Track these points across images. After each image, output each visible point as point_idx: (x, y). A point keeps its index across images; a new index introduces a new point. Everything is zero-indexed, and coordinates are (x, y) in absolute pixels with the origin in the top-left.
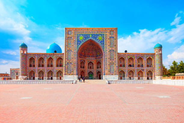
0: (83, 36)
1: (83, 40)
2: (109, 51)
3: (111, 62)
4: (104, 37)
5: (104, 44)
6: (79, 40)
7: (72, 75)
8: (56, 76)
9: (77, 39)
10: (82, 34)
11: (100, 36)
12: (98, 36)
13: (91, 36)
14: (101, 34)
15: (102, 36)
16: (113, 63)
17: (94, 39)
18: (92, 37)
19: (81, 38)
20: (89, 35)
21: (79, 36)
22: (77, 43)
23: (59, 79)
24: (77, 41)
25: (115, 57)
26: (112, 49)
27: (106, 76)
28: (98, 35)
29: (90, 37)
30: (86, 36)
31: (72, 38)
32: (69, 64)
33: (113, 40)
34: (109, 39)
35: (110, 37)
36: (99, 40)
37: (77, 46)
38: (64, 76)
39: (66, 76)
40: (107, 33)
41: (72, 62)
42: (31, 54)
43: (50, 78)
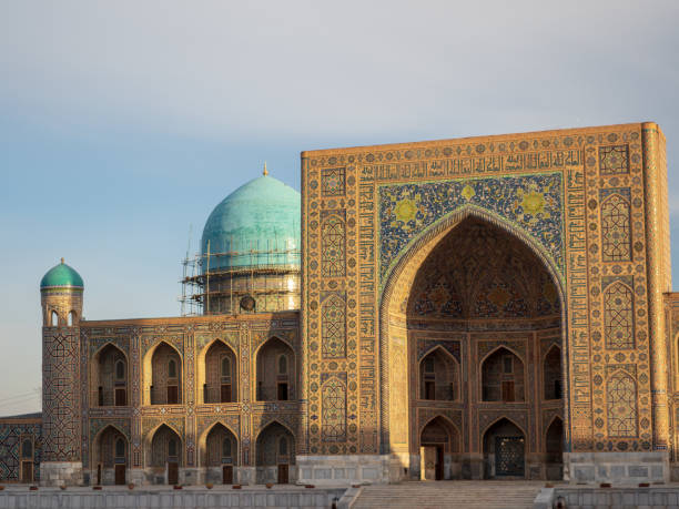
0: (418, 197)
1: (418, 222)
2: (598, 284)
3: (613, 361)
4: (556, 197)
5: (557, 239)
6: (393, 224)
7: (353, 451)
8: (253, 460)
9: (377, 221)
10: (409, 187)
11: (534, 185)
12: (520, 191)
13: (467, 193)
14: (538, 173)
15: (546, 190)
16: (627, 367)
17: (493, 215)
18: (476, 200)
19: (405, 211)
20: (459, 188)
21: (394, 199)
22: (377, 247)
23: (276, 476)
24: (377, 234)
25: (639, 328)
26: (617, 270)
27: (582, 460)
28: (515, 185)
29: (462, 201)
30: (436, 198)
31: (349, 217)
32: (331, 381)
33: (625, 211)
34: (593, 204)
35: (604, 192)
36: (527, 219)
37: (378, 263)
38: (300, 458)
39: (314, 458)
40: (579, 169)
41: (353, 366)
42: (101, 327)
43: (219, 470)
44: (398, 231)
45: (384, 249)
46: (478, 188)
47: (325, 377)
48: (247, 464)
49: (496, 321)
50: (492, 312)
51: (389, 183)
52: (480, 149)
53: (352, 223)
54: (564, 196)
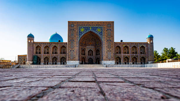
1: (84, 32)
2: (107, 40)
3: (108, 50)
5: (102, 35)
7: (75, 60)
9: (78, 31)
10: (83, 27)
11: (99, 28)
12: (97, 28)
13: (91, 28)
15: (101, 29)
16: (110, 51)
17: (94, 31)
19: (82, 30)
20: (89, 28)
21: (81, 28)
23: (63, 64)
24: (78, 33)
25: (112, 46)
26: (109, 39)
27: (104, 62)
30: (86, 29)
32: (72, 51)
33: (110, 32)
34: (106, 31)
35: (108, 29)
36: (98, 32)
37: (78, 36)
38: (67, 61)
39: (69, 61)
40: (105, 26)
41: (75, 49)
42: (37, 43)
43: (54, 63)
44: (81, 32)
45: (79, 35)
46: (92, 28)
47: (71, 51)
48: (59, 62)
49: (90, 47)
50: (89, 45)
51: (80, 26)
52: (92, 23)
53: (75, 31)
54: (103, 29)
